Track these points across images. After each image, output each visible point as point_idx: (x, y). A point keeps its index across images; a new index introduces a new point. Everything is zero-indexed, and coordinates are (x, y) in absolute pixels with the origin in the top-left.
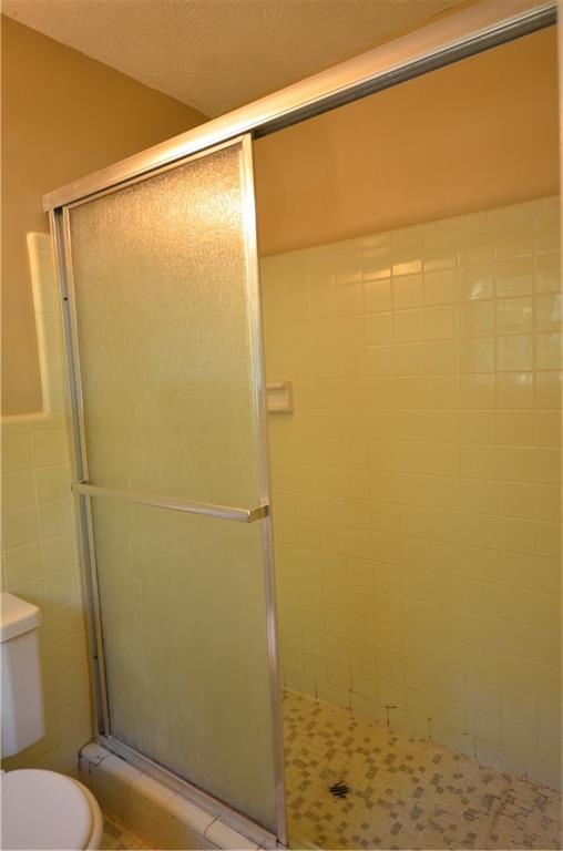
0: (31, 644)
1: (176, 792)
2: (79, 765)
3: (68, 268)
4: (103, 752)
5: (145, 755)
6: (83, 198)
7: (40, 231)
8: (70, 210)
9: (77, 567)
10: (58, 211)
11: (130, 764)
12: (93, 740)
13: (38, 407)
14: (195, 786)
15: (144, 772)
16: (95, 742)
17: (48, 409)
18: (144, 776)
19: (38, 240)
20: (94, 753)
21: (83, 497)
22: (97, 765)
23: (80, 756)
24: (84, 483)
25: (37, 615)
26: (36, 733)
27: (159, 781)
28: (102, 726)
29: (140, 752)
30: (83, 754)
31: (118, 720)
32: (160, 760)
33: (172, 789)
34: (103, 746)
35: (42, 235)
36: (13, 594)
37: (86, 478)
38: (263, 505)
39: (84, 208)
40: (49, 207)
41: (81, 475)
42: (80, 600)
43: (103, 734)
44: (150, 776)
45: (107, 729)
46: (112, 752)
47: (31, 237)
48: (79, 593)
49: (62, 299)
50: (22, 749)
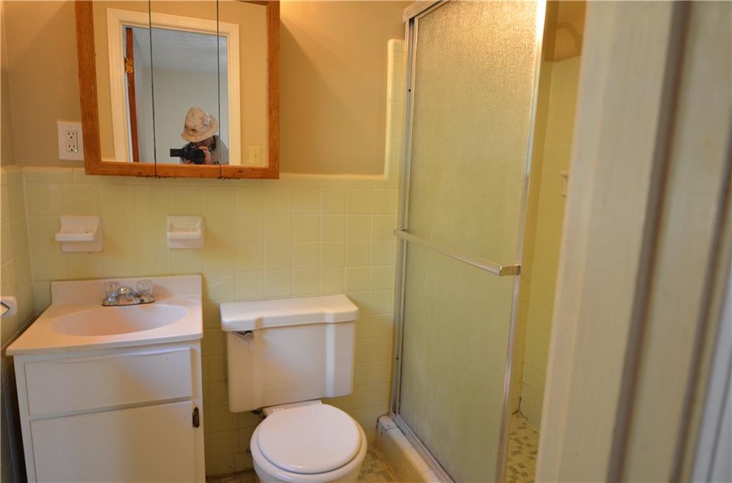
0: (350, 331)
1: (431, 468)
2: (377, 427)
3: (414, 66)
4: (392, 424)
5: (417, 435)
6: (429, 8)
7: (397, 38)
8: (419, 19)
9: (393, 291)
10: (412, 21)
11: (407, 438)
12: (388, 414)
13: (381, 172)
14: (443, 468)
15: (414, 447)
16: (389, 416)
17: (387, 174)
18: (413, 449)
19: (395, 45)
20: (386, 422)
21: (402, 241)
22: (386, 431)
23: (378, 421)
24: (404, 230)
25: (356, 312)
26: (346, 389)
27: (422, 457)
28: (395, 408)
29: (413, 431)
30: (380, 420)
31: (405, 406)
32: (425, 442)
33: (429, 465)
34: (393, 421)
35: (399, 41)
36: (349, 298)
37: (406, 228)
38: (517, 265)
39: (427, 18)
40: (406, 19)
41: (403, 225)
42: (392, 314)
43: (395, 413)
44: (417, 451)
45: (397, 411)
46: (398, 427)
47: (391, 43)
48: (392, 309)
49: (406, 90)
50: (337, 395)
